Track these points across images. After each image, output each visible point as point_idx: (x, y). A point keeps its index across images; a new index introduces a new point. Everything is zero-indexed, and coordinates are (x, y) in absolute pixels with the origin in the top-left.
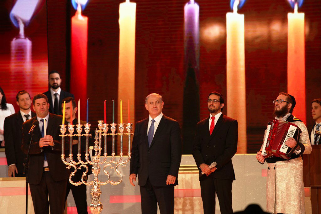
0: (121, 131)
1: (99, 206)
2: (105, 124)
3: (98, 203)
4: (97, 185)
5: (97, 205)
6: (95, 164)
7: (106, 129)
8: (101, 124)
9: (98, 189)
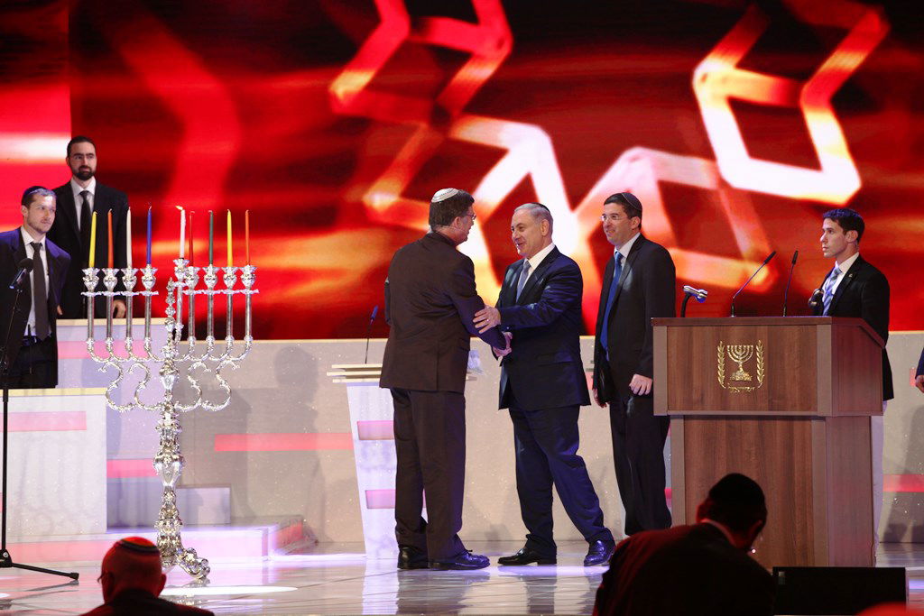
0: (230, 283)
1: (176, 460)
2: (191, 268)
5: (171, 457)
6: (167, 361)
7: (192, 279)
8: (182, 267)
9: (173, 422)
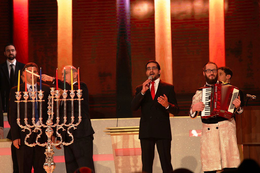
1: (53, 165)
3: (52, 162)
4: (50, 146)
6: (49, 126)
7: (58, 95)
8: (53, 91)
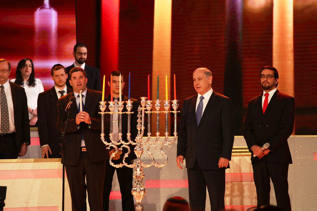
0: (167, 108)
1: (142, 190)
2: (149, 101)
3: (141, 187)
4: (140, 167)
5: (140, 189)
6: (138, 144)
7: (149, 106)
8: (144, 101)
9: (141, 172)
